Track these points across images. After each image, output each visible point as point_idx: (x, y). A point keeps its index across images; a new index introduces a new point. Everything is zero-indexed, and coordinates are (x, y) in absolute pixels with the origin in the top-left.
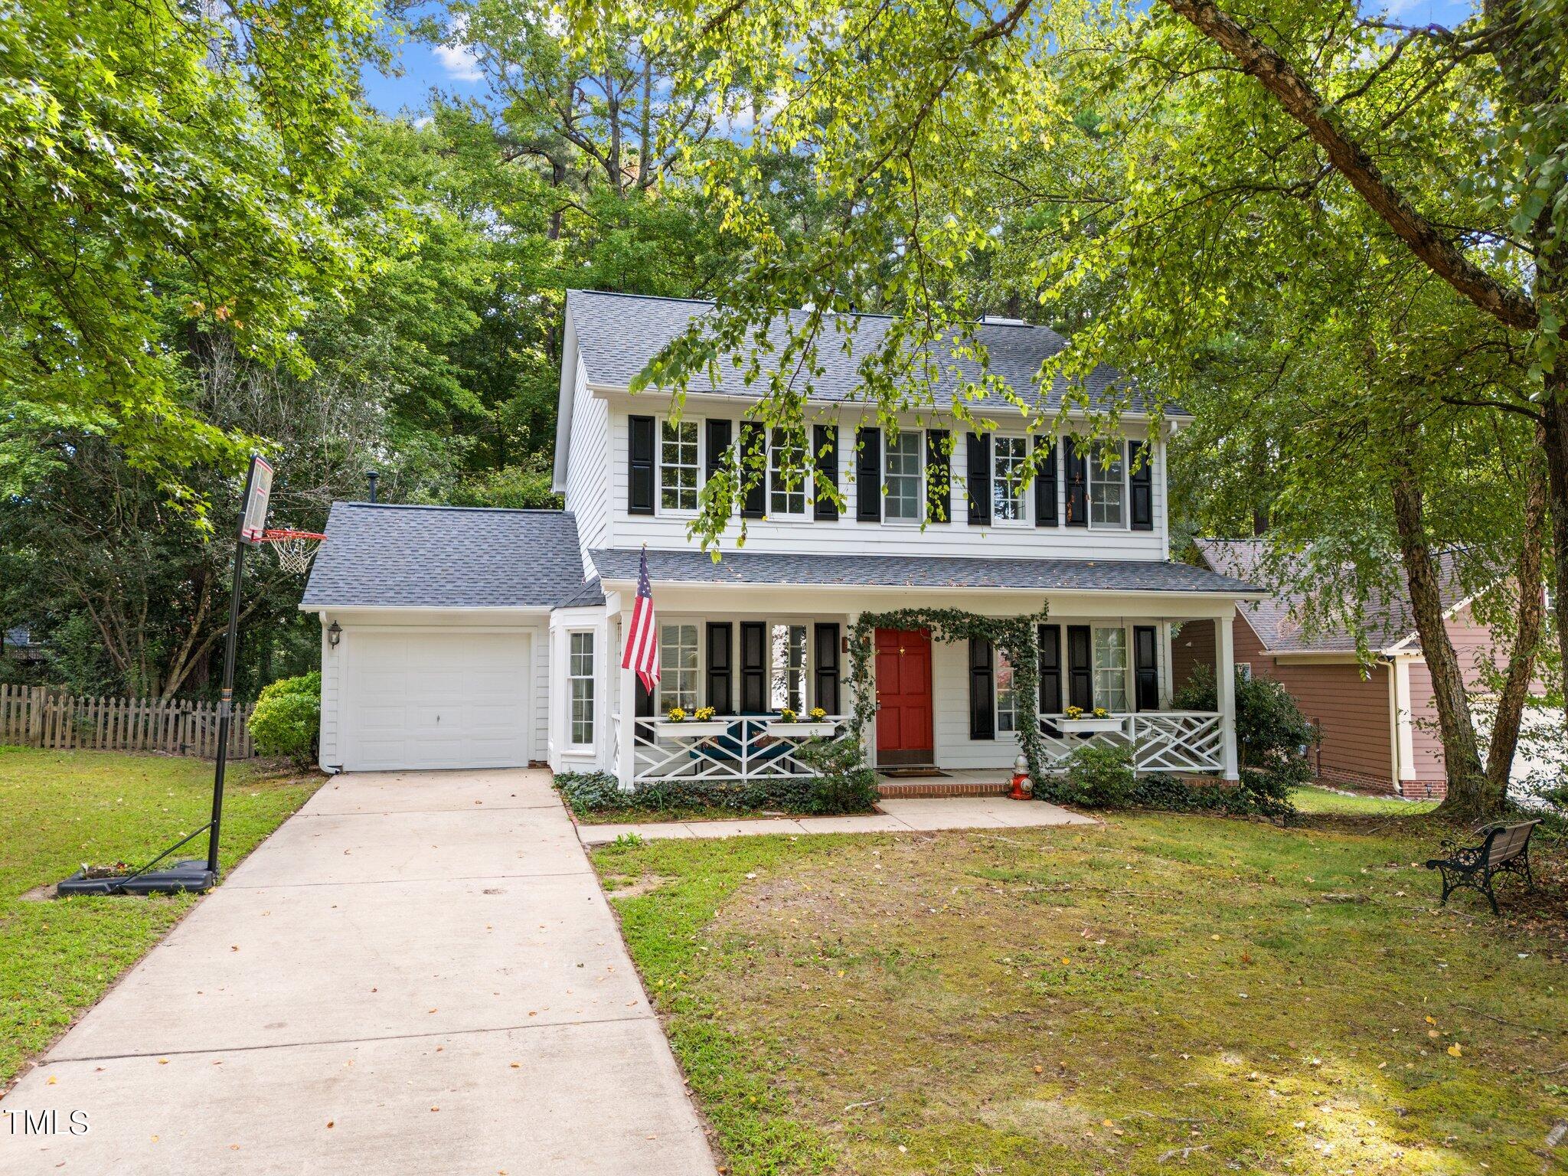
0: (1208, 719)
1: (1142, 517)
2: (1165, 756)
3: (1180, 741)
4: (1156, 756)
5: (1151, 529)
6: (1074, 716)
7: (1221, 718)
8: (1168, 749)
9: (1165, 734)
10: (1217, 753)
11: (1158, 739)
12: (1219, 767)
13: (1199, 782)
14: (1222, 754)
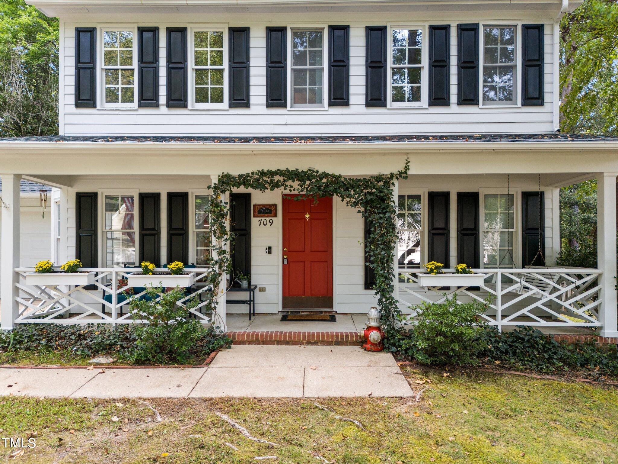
0: (588, 275)
1: (533, 93)
2: (536, 311)
3: (553, 297)
4: (525, 311)
5: (542, 104)
6: (431, 271)
7: (600, 275)
8: (538, 304)
9: (536, 290)
10: (596, 309)
11: (530, 293)
12: (597, 324)
13: (574, 337)
14: (600, 312)
